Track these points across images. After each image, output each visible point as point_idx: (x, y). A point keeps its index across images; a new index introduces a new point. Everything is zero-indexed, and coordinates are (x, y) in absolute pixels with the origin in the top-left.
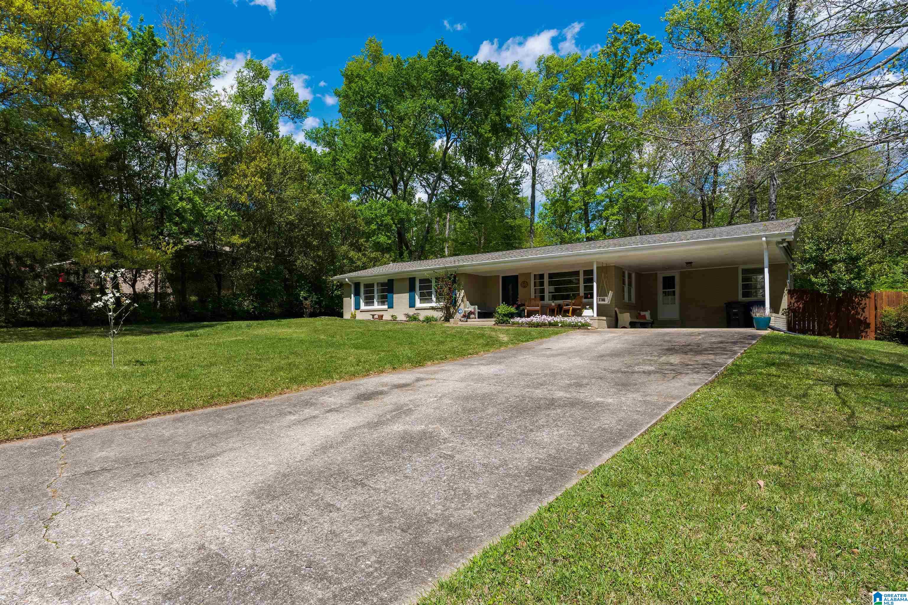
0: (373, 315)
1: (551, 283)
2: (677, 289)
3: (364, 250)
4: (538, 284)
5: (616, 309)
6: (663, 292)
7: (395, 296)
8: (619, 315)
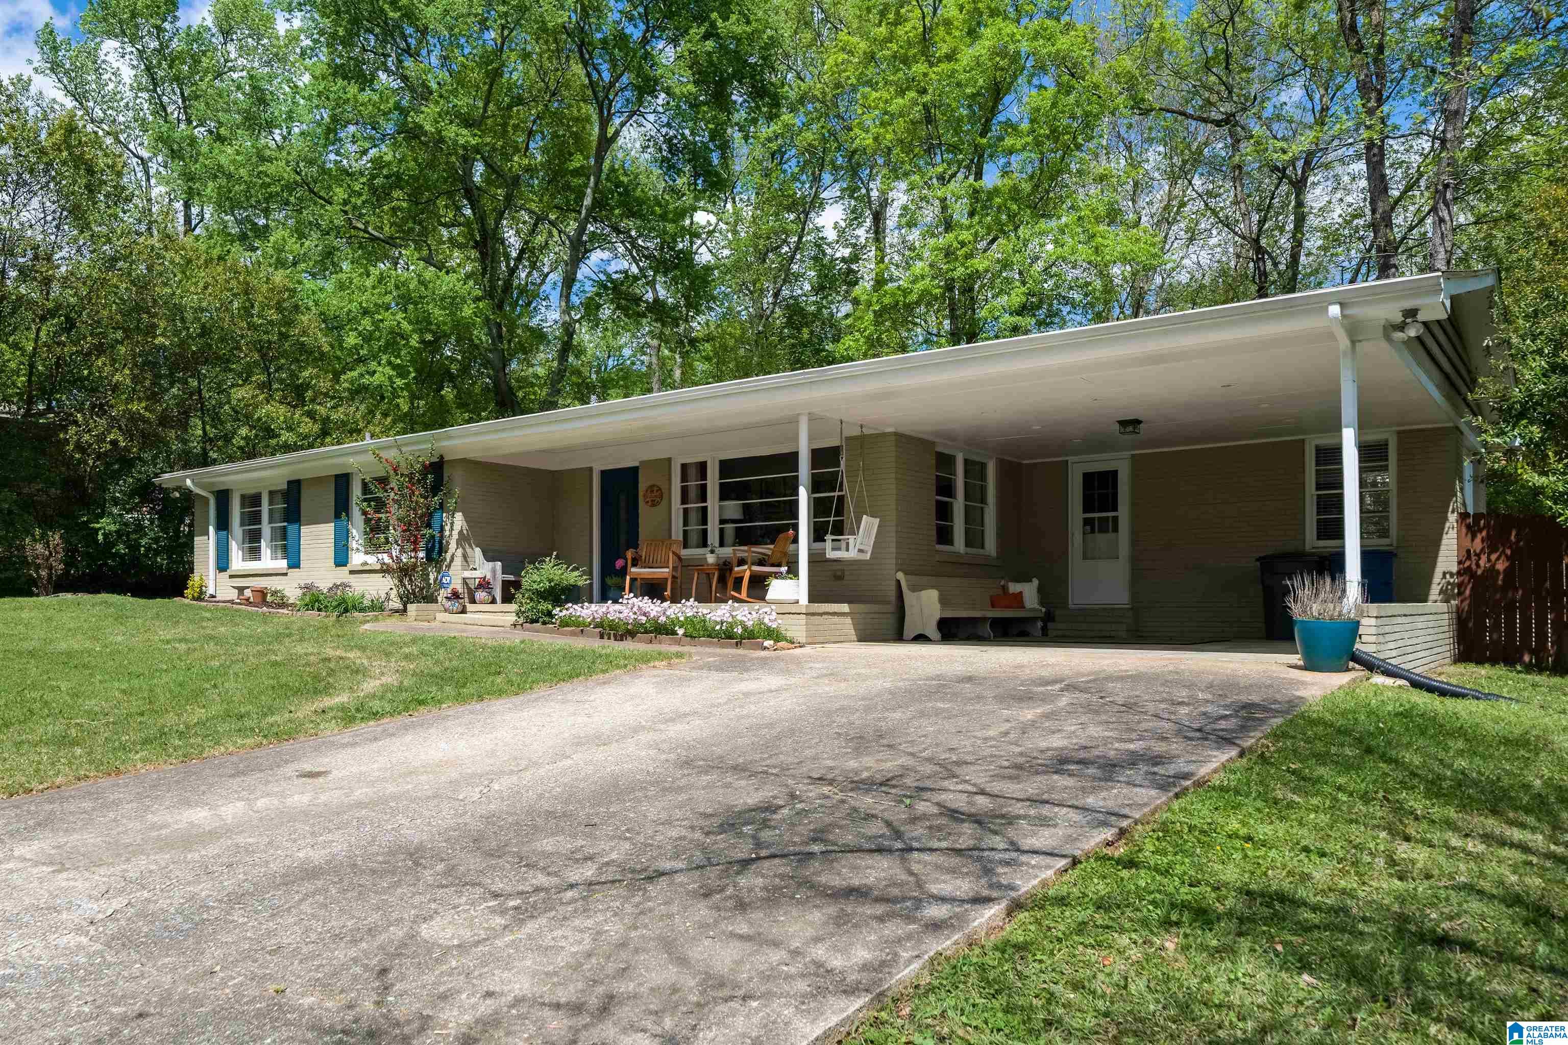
0: (241, 590)
1: (726, 493)
2: (1123, 512)
3: (313, 401)
4: (693, 494)
5: (900, 576)
6: (1087, 522)
7: (304, 529)
8: (909, 597)
